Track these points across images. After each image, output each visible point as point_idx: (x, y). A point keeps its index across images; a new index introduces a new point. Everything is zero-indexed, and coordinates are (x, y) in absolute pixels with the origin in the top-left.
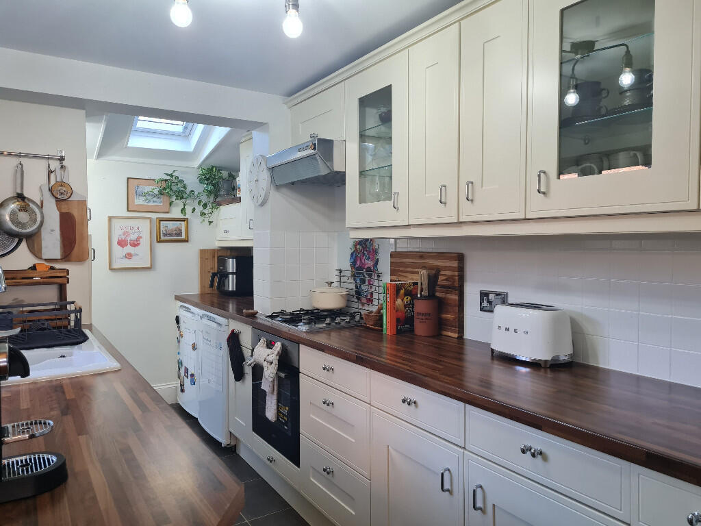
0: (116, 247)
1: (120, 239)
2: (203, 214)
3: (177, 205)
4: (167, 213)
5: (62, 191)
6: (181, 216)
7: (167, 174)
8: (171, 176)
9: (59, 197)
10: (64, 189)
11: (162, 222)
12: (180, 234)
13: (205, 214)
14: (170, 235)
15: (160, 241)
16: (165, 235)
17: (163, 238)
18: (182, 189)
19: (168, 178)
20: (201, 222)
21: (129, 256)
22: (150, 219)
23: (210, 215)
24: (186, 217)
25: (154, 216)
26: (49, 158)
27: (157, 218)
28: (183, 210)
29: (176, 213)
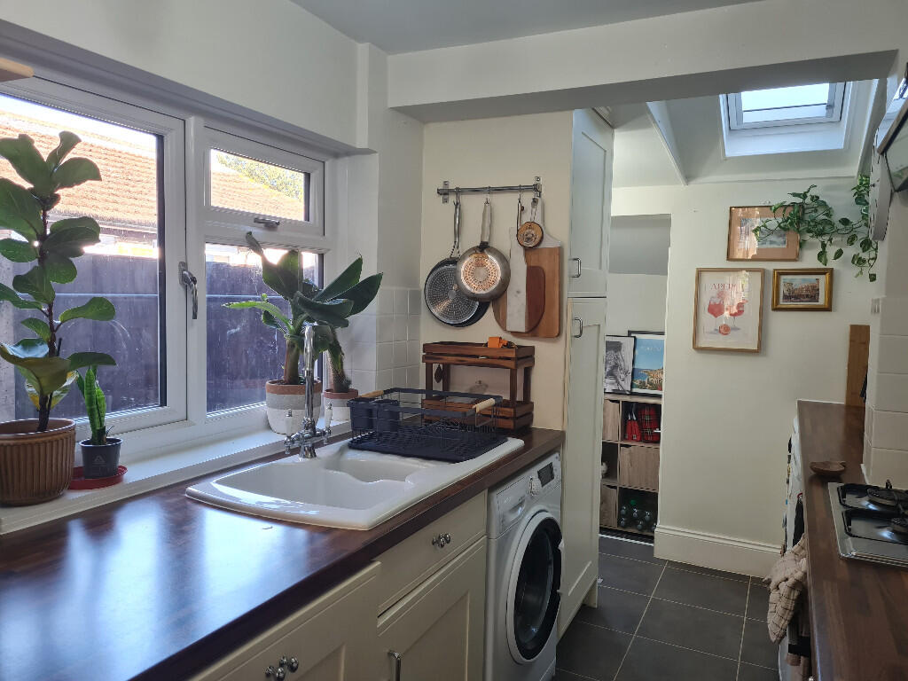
0: (706, 317)
1: (712, 303)
2: (858, 261)
3: (813, 246)
4: (795, 260)
5: (530, 236)
6: (819, 265)
7: (795, 195)
8: (804, 196)
9: (525, 243)
10: (533, 232)
11: (783, 277)
12: (814, 297)
13: (864, 261)
14: (797, 297)
15: (776, 309)
16: (786, 298)
17: (783, 303)
18: (825, 217)
19: (799, 200)
20: (858, 275)
21: (725, 330)
22: (763, 272)
23: (871, 262)
24: (828, 266)
25: (771, 267)
26: (521, 189)
27: (775, 270)
28: (822, 256)
29: (810, 260)
